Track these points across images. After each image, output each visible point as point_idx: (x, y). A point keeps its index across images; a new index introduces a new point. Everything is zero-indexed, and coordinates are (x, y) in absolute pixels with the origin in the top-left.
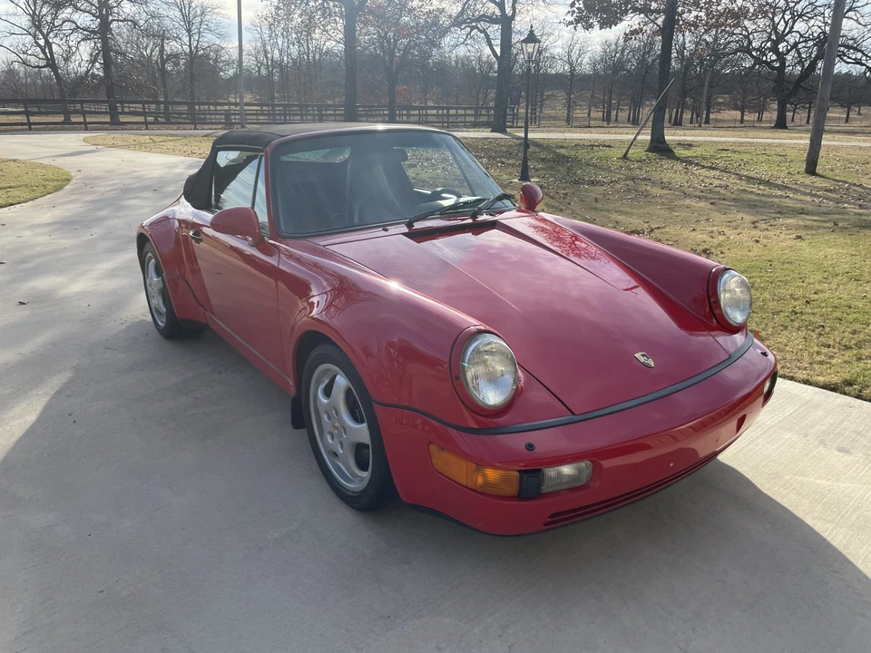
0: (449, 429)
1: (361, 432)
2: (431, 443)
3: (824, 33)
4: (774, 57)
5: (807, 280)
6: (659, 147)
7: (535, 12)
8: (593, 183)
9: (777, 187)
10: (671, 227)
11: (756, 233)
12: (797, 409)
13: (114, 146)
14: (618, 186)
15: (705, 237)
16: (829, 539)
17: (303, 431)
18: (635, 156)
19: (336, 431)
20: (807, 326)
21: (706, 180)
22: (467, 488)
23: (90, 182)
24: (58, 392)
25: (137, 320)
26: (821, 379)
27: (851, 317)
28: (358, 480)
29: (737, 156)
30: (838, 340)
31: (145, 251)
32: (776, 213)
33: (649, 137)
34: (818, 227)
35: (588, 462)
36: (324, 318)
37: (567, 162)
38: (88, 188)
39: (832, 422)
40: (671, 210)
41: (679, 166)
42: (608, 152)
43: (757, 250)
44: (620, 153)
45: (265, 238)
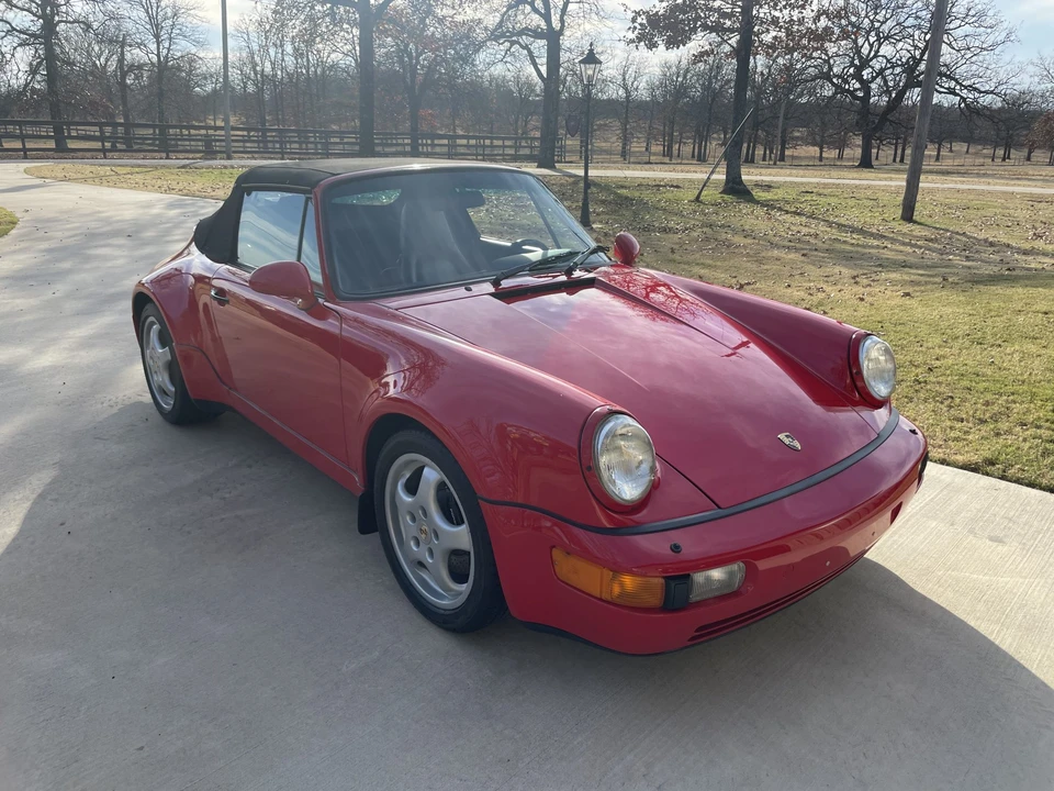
1: (461, 536)
2: (554, 547)
3: (913, 57)
4: (857, 85)
5: (925, 344)
6: (736, 189)
7: (587, 26)
8: (665, 230)
9: (872, 235)
10: (763, 282)
11: (859, 290)
12: (938, 494)
13: (65, 179)
14: (694, 234)
15: (802, 294)
16: (997, 643)
17: (375, 537)
18: (709, 198)
19: (423, 536)
20: (934, 398)
21: (793, 228)
22: (601, 599)
23: (42, 226)
24: (42, 496)
25: (132, 401)
26: (960, 458)
27: (981, 386)
28: (451, 595)
29: (824, 199)
30: (971, 413)
32: (876, 266)
33: (724, 177)
34: (926, 283)
35: (742, 565)
37: (632, 204)
38: (41, 234)
39: (978, 507)
40: (760, 262)
41: (760, 211)
42: (677, 193)
43: (863, 310)
44: (692, 195)
45: (320, 300)
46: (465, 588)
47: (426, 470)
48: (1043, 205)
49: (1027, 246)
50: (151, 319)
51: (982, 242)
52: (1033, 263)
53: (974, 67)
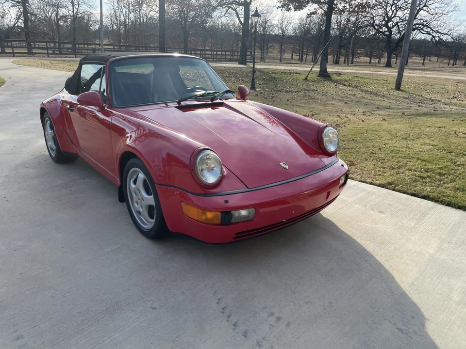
0: (188, 193)
1: (150, 200)
2: (182, 201)
4: (386, 30)
5: (382, 139)
6: (324, 75)
8: (287, 92)
9: (380, 96)
10: (323, 114)
11: (364, 117)
13: (29, 65)
14: (300, 94)
16: (366, 248)
18: (311, 78)
19: (139, 201)
20: (376, 160)
21: (345, 92)
22: (198, 221)
23: (15, 84)
25: (41, 154)
26: (378, 182)
27: (398, 156)
29: (363, 80)
30: (389, 165)
31: (44, 117)
32: (376, 108)
33: (319, 70)
34: (395, 115)
36: (133, 145)
37: (276, 81)
39: (378, 200)
40: (325, 106)
41: (333, 85)
42: (298, 76)
43: (362, 125)
44: (304, 77)
45: (106, 108)
46: (153, 221)
47: (140, 174)
48: (462, 84)
49: (449, 101)
50: (47, 118)
51: (428, 100)
52: (448, 108)
53: (439, 22)
